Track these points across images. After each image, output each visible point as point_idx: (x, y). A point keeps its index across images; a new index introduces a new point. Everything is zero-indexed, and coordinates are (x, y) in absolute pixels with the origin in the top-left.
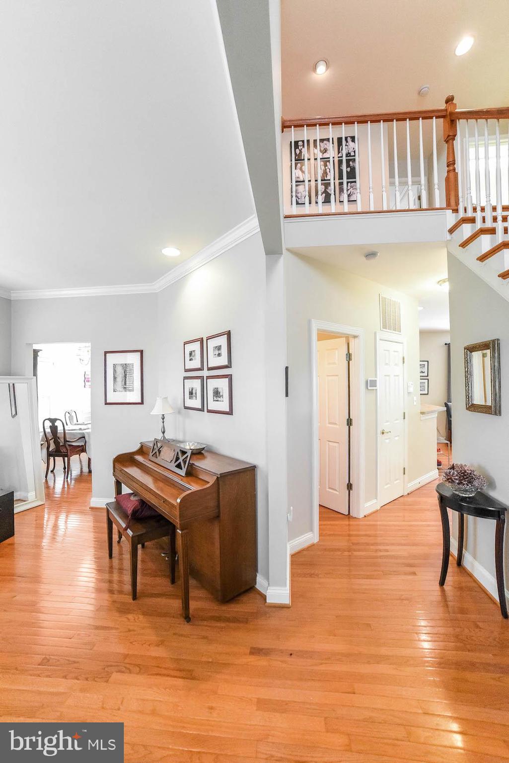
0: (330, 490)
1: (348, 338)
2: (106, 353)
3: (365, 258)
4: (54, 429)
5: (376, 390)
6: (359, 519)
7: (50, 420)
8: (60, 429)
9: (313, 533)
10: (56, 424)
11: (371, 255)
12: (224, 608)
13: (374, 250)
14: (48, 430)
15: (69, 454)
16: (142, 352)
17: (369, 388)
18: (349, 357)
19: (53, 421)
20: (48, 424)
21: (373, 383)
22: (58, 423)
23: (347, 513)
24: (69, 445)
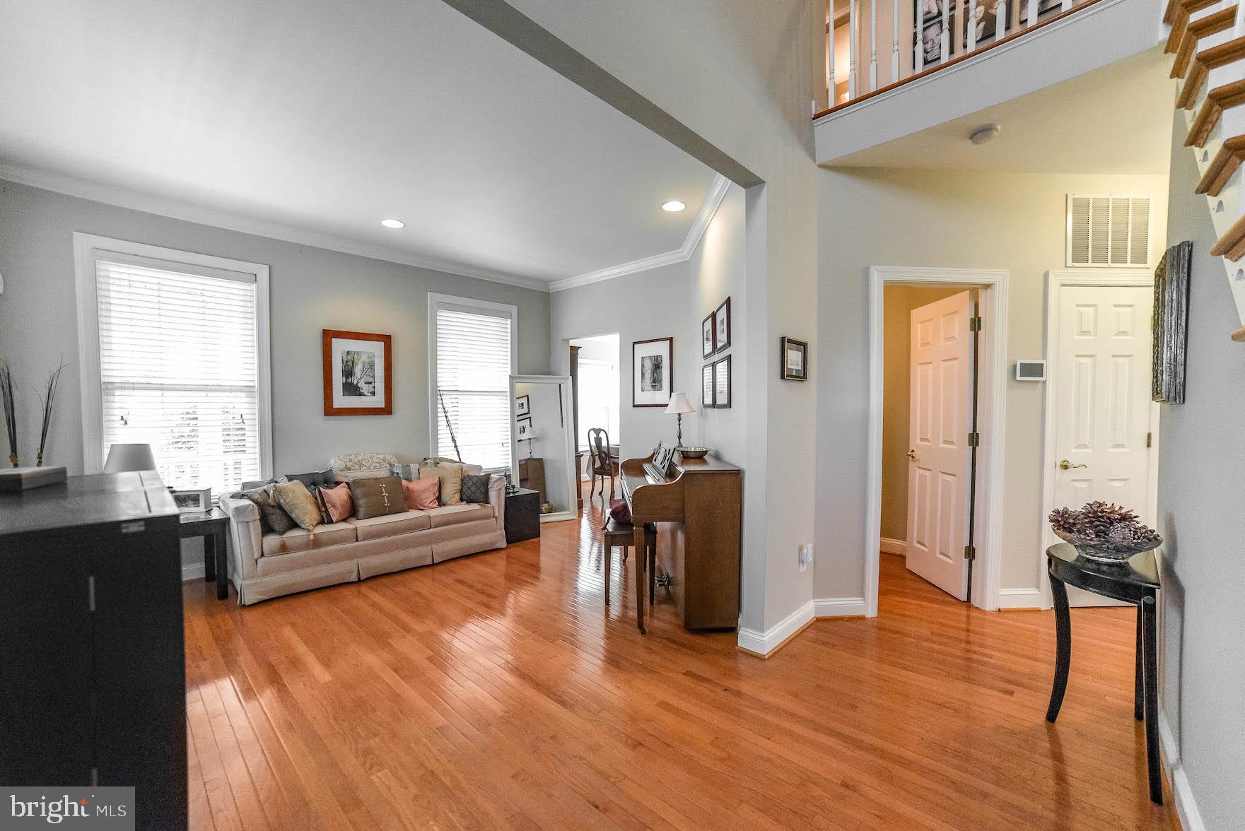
0: (941, 557)
1: (976, 291)
2: (634, 343)
3: (970, 141)
4: (598, 440)
5: (1044, 382)
6: (984, 611)
7: (594, 430)
8: (604, 443)
9: (864, 600)
10: (600, 436)
11: (980, 133)
12: (688, 636)
13: (984, 121)
14: (593, 443)
15: (613, 472)
16: (671, 340)
17: (1019, 378)
18: (976, 324)
19: (597, 431)
20: (593, 435)
21: (1034, 370)
22: (602, 435)
23: (964, 598)
24: (614, 463)
